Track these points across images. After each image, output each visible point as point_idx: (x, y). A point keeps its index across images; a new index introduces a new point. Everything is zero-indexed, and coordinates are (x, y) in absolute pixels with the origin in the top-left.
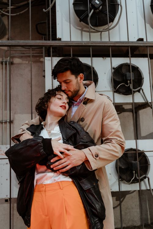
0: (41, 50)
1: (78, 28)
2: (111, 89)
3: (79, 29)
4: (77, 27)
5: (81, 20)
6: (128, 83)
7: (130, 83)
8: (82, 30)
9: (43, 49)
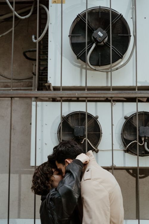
0: (31, 81)
1: (77, 64)
2: (120, 147)
3: (78, 66)
4: (75, 63)
5: (78, 58)
6: (142, 141)
7: (145, 141)
8: (81, 68)
9: (32, 80)
